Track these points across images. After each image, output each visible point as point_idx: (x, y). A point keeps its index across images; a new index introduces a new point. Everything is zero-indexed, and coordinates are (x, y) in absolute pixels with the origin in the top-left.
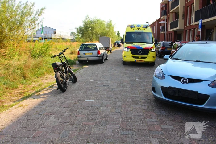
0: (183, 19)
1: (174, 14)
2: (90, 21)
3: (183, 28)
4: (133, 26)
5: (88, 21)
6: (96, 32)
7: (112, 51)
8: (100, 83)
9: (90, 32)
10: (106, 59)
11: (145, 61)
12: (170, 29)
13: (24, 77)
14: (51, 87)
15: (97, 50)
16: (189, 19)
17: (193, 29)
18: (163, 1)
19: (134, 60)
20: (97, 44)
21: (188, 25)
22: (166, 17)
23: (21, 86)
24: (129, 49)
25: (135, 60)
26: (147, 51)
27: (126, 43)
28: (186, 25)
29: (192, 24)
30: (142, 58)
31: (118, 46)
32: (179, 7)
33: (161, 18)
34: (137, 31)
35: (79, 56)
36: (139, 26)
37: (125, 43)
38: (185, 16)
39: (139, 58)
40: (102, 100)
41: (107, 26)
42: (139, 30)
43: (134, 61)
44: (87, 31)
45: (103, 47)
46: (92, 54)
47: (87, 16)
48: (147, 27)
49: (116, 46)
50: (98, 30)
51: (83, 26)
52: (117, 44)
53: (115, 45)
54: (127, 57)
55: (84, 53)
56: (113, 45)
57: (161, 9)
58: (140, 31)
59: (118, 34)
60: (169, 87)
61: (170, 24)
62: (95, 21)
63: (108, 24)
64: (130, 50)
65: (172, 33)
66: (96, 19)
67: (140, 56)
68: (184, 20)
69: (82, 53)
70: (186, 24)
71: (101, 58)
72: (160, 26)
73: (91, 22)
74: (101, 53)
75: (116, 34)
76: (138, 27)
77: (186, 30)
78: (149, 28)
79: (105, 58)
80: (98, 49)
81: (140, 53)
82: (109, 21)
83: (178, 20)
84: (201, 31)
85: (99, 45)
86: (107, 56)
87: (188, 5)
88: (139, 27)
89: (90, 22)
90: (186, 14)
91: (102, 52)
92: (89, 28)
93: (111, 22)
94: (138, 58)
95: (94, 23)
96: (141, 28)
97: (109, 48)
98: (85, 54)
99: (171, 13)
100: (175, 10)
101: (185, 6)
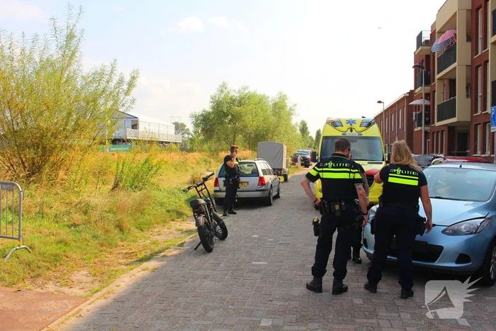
0: (467, 96)
1: (446, 82)
2: (231, 98)
3: (469, 120)
4: (338, 124)
5: (224, 98)
6: (245, 127)
7: (289, 177)
8: (272, 240)
9: (230, 126)
10: (277, 197)
12: (438, 121)
13: (120, 228)
14: (179, 246)
15: (258, 176)
16: (481, 96)
18: (420, 49)
20: (257, 162)
21: (479, 113)
22: (428, 89)
23: (121, 243)
28: (476, 112)
29: (488, 110)
31: (302, 165)
32: (455, 68)
33: (416, 91)
34: (347, 135)
35: (217, 188)
36: (351, 122)
38: (471, 88)
40: (281, 262)
41: (273, 110)
44: (222, 123)
45: (270, 168)
46: (246, 184)
47: (224, 86)
48: (369, 125)
49: (299, 164)
50: (252, 122)
51: (211, 110)
52: (299, 158)
53: (295, 160)
56: (290, 161)
58: (354, 133)
59: (304, 129)
61: (438, 109)
62: (243, 98)
65: (443, 131)
66: (246, 92)
68: (469, 99)
70: (474, 109)
71: (266, 194)
72: (414, 113)
73: (233, 101)
74: (266, 182)
75: (299, 132)
77: (476, 125)
78: (375, 127)
79: (274, 194)
80: (261, 174)
82: (278, 97)
83: (455, 100)
85: (262, 165)
86: (278, 191)
87: (479, 63)
88: (351, 125)
89: (229, 101)
90: (473, 86)
91: (268, 179)
92: (226, 115)
93: (284, 100)
95: (241, 103)
96: (357, 127)
97: (281, 170)
99: (438, 79)
100: (447, 73)
101: (470, 64)
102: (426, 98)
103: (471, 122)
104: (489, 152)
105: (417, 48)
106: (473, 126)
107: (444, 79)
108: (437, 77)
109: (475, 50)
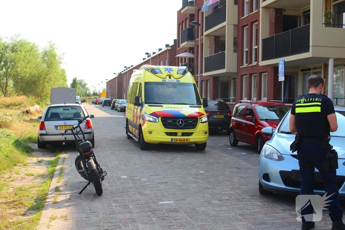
0: (235, 51)
1: (212, 39)
3: (236, 71)
11: (191, 140)
12: (205, 72)
16: (247, 52)
17: (258, 73)
18: (186, 8)
19: (168, 139)
21: (245, 65)
22: (191, 44)
24: (158, 117)
25: (172, 139)
26: (194, 122)
27: (149, 106)
28: (242, 65)
29: (254, 63)
30: (183, 134)
32: (225, 26)
33: (181, 45)
34: (167, 81)
36: (168, 69)
37: (146, 106)
38: (238, 44)
39: (178, 134)
41: (43, 58)
42: (170, 78)
43: (170, 140)
48: (185, 72)
54: (153, 133)
55: (56, 127)
57: (179, 25)
58: (173, 80)
60: (292, 170)
61: (205, 61)
62: (15, 45)
63: (46, 54)
64: (160, 118)
65: (207, 81)
66: (18, 39)
67: (180, 131)
68: (236, 54)
69: (50, 125)
70: (240, 62)
72: (180, 64)
73: (5, 47)
76: (167, 73)
77: (242, 76)
78: (189, 74)
81: (180, 125)
82: (48, 46)
83: (224, 53)
84: (284, 81)
87: (245, 24)
88: (169, 72)
90: (240, 42)
93: (53, 49)
94: (176, 134)
95: (12, 50)
96: (174, 75)
98: (59, 128)
99: (205, 36)
100: (215, 31)
101: (237, 24)
102: (190, 52)
103: (237, 73)
104: (256, 99)
105: (184, 7)
106: (240, 77)
107: (210, 36)
108: (205, 33)
109: (241, 12)
